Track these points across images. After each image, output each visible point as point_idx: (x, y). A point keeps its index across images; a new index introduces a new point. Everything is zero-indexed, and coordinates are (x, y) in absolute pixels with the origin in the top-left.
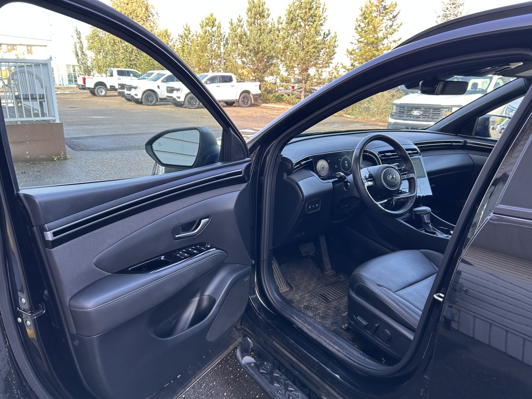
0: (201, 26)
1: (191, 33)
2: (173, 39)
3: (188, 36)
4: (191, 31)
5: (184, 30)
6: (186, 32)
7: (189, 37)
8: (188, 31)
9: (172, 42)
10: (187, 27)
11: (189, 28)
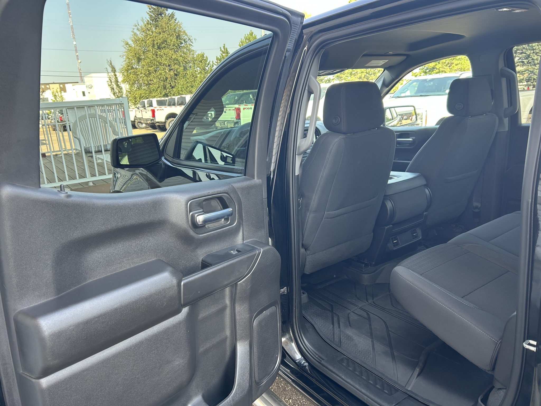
2: (209, 63)
4: (229, 53)
6: (224, 55)
11: (227, 50)
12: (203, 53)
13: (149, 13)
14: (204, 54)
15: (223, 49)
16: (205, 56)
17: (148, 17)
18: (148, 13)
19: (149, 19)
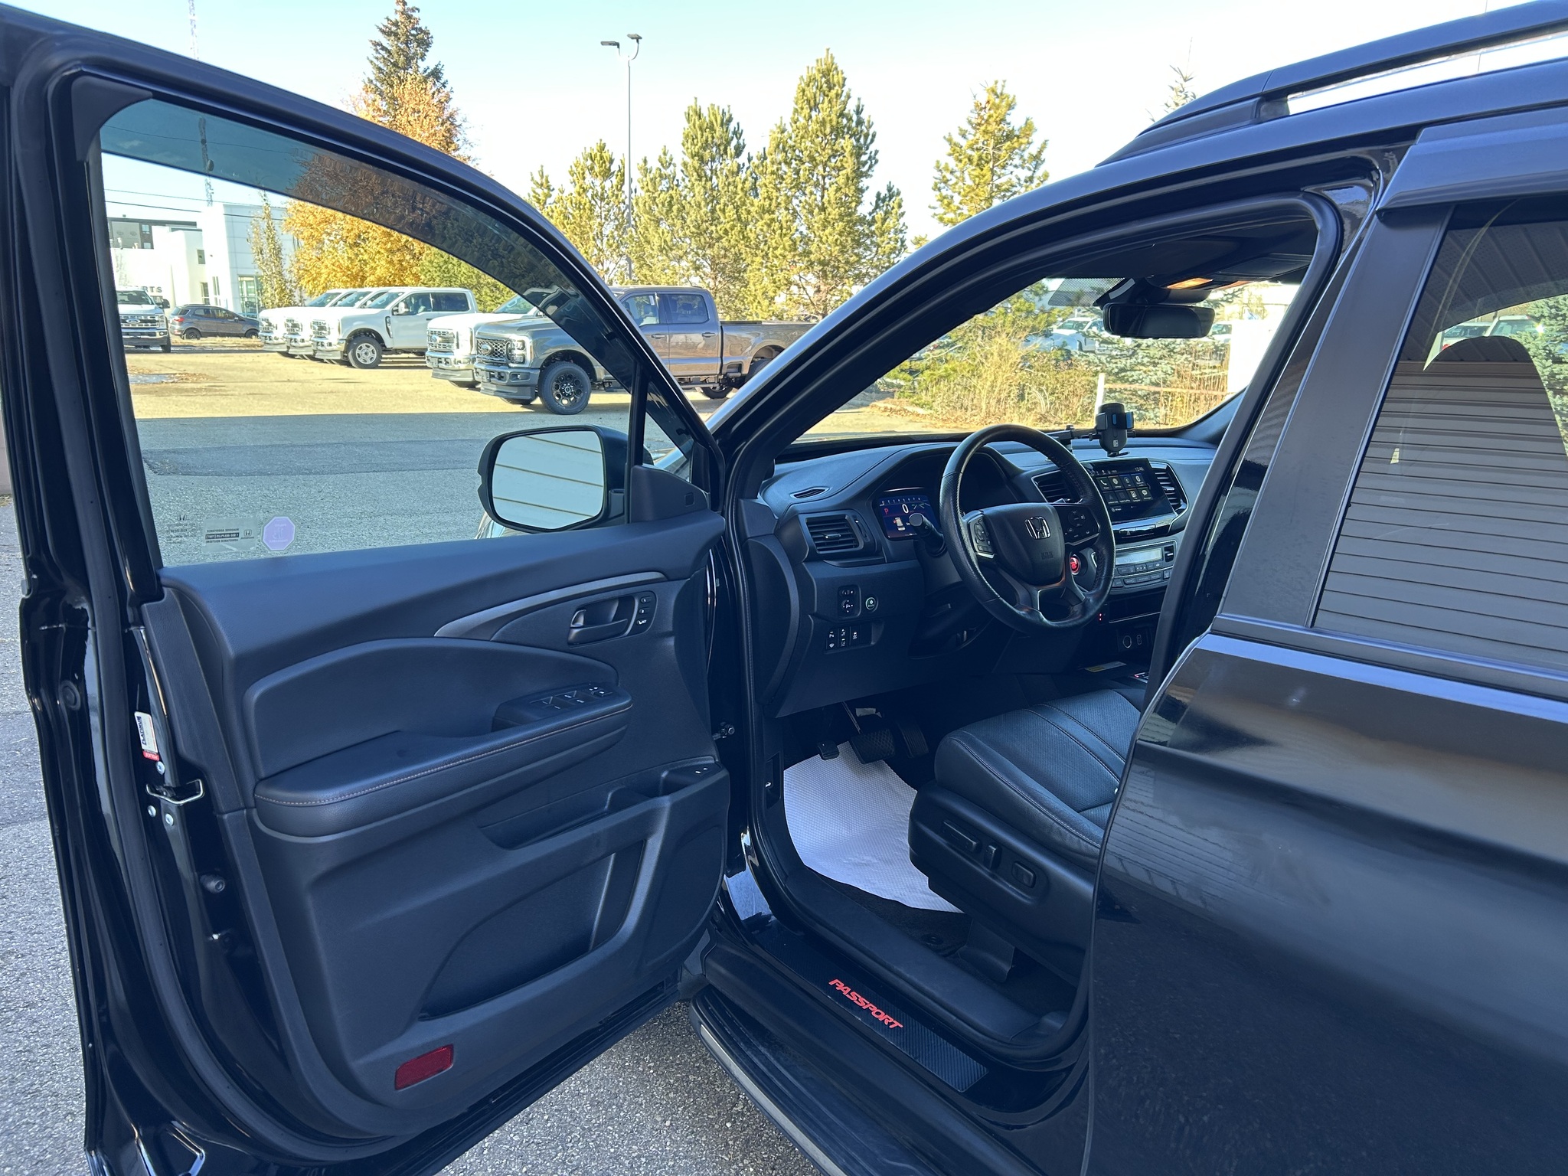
0: (572, 174)
3: (545, 201)
5: (535, 186)
6: (539, 191)
8: (544, 188)
10: (542, 176)
11: (547, 182)
13: (375, 61)
15: (538, 179)
17: (371, 72)
18: (371, 62)
19: (372, 77)
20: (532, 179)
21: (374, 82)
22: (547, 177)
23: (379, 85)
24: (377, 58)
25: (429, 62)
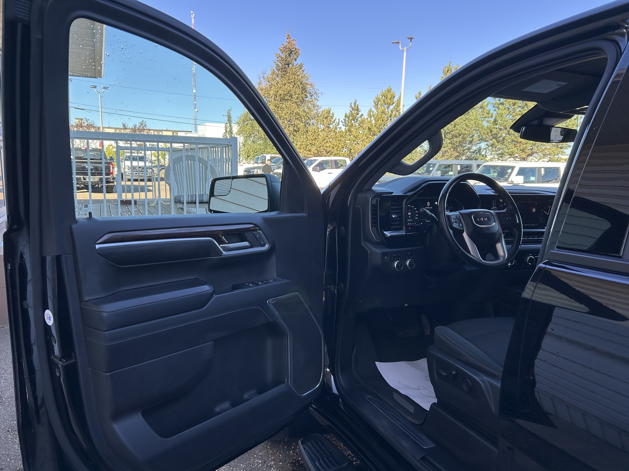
0: (375, 103)
1: (359, 113)
2: (335, 121)
3: (356, 116)
4: (359, 110)
5: (351, 110)
6: (353, 112)
7: (357, 118)
8: (356, 110)
9: (334, 124)
10: (355, 106)
11: (358, 107)
12: (329, 109)
14: (331, 110)
15: (353, 105)
16: (331, 112)
17: (274, 67)
19: (275, 69)
20: (351, 106)
21: (275, 71)
22: (358, 105)
23: (277, 71)
24: (277, 61)
25: (299, 61)
